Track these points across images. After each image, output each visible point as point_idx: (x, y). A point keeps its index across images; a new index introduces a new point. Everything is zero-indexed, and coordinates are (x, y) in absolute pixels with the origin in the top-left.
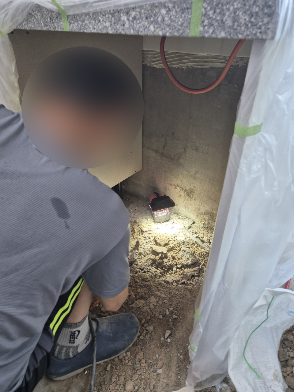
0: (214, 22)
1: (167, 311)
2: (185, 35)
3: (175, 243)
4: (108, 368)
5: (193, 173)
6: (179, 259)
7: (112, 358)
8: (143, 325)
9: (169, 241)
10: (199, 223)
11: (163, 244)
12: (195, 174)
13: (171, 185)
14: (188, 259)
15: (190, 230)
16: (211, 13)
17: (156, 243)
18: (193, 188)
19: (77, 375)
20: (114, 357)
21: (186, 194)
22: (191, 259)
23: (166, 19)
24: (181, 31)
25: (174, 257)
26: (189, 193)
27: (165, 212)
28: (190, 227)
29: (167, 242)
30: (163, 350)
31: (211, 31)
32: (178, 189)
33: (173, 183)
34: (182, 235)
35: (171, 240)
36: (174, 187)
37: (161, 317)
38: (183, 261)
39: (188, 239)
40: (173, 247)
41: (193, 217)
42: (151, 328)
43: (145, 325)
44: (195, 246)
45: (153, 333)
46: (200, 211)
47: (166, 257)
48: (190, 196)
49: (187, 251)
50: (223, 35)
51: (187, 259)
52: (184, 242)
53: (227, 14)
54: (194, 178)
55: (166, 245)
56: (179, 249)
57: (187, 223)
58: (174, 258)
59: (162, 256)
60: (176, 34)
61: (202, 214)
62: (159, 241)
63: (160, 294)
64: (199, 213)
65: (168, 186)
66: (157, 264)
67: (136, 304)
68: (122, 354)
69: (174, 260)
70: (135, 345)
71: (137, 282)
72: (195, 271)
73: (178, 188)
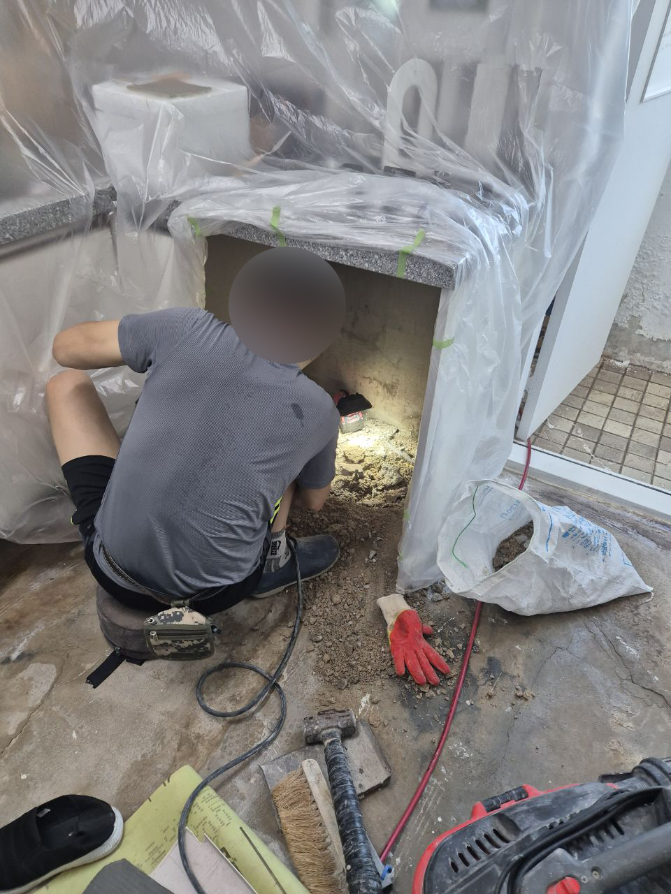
0: (414, 272)
1: (370, 533)
2: (393, 275)
3: (373, 459)
4: (310, 586)
5: (395, 361)
6: (379, 479)
7: (313, 577)
8: (342, 549)
9: (365, 456)
10: (405, 431)
11: (356, 460)
12: (399, 362)
13: (364, 377)
14: (392, 478)
15: (393, 441)
16: (412, 266)
17: (347, 460)
18: (396, 382)
19: (278, 594)
20: (316, 576)
21: (385, 390)
22: (395, 478)
23: (379, 262)
24: (390, 272)
25: (372, 476)
26: (390, 389)
27: (356, 417)
28: (392, 438)
29: (362, 458)
30: (368, 569)
31: (412, 277)
32: (375, 384)
33: (367, 375)
34: (382, 448)
35: (367, 454)
36: (368, 381)
37: (363, 540)
38: (386, 481)
39: (390, 453)
40: (370, 465)
41: (397, 422)
42: (353, 550)
43: (345, 548)
44: (400, 462)
45: (355, 556)
46: (406, 414)
47: (362, 477)
48: (391, 393)
49: (389, 468)
50: (420, 281)
51: (389, 479)
52: (385, 458)
53: (423, 269)
54: (397, 368)
55: (361, 462)
56: (378, 466)
57: (389, 432)
58: (372, 478)
59: (356, 475)
60: (386, 273)
61: (409, 418)
62: (351, 458)
63: (359, 517)
64: (404, 417)
65: (360, 380)
66: (352, 487)
67: (332, 528)
68: (323, 574)
69: (373, 481)
70: (337, 565)
71: (329, 506)
72: (401, 491)
73: (374, 382)
